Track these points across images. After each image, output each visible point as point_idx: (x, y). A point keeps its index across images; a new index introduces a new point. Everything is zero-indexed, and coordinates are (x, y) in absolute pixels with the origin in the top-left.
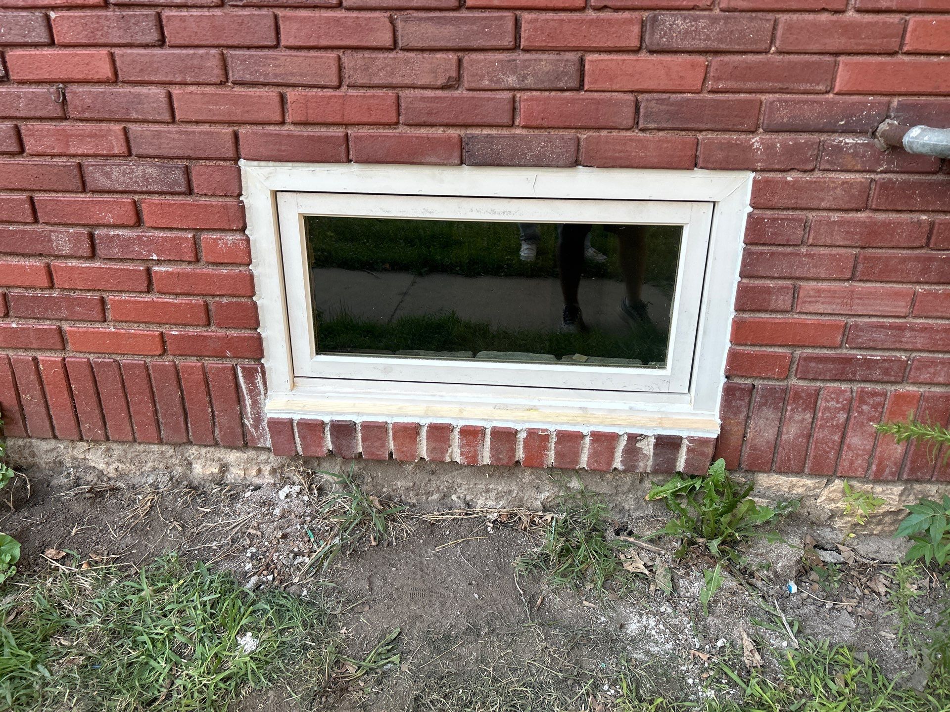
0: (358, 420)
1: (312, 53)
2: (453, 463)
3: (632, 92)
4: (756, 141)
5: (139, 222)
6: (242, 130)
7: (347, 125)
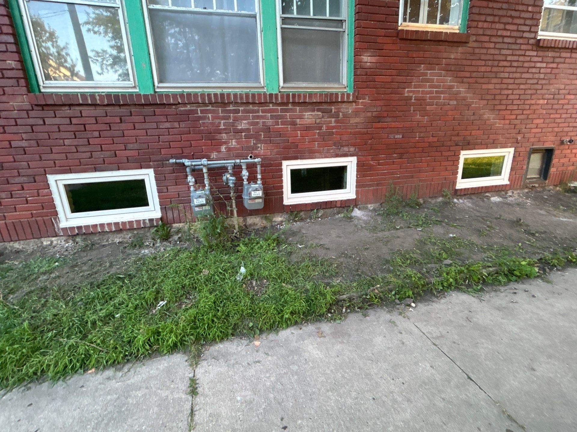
0: (83, 225)
1: (60, 154)
2: (107, 232)
3: (126, 157)
4: (151, 163)
5: (23, 189)
6: (46, 169)
7: (70, 166)
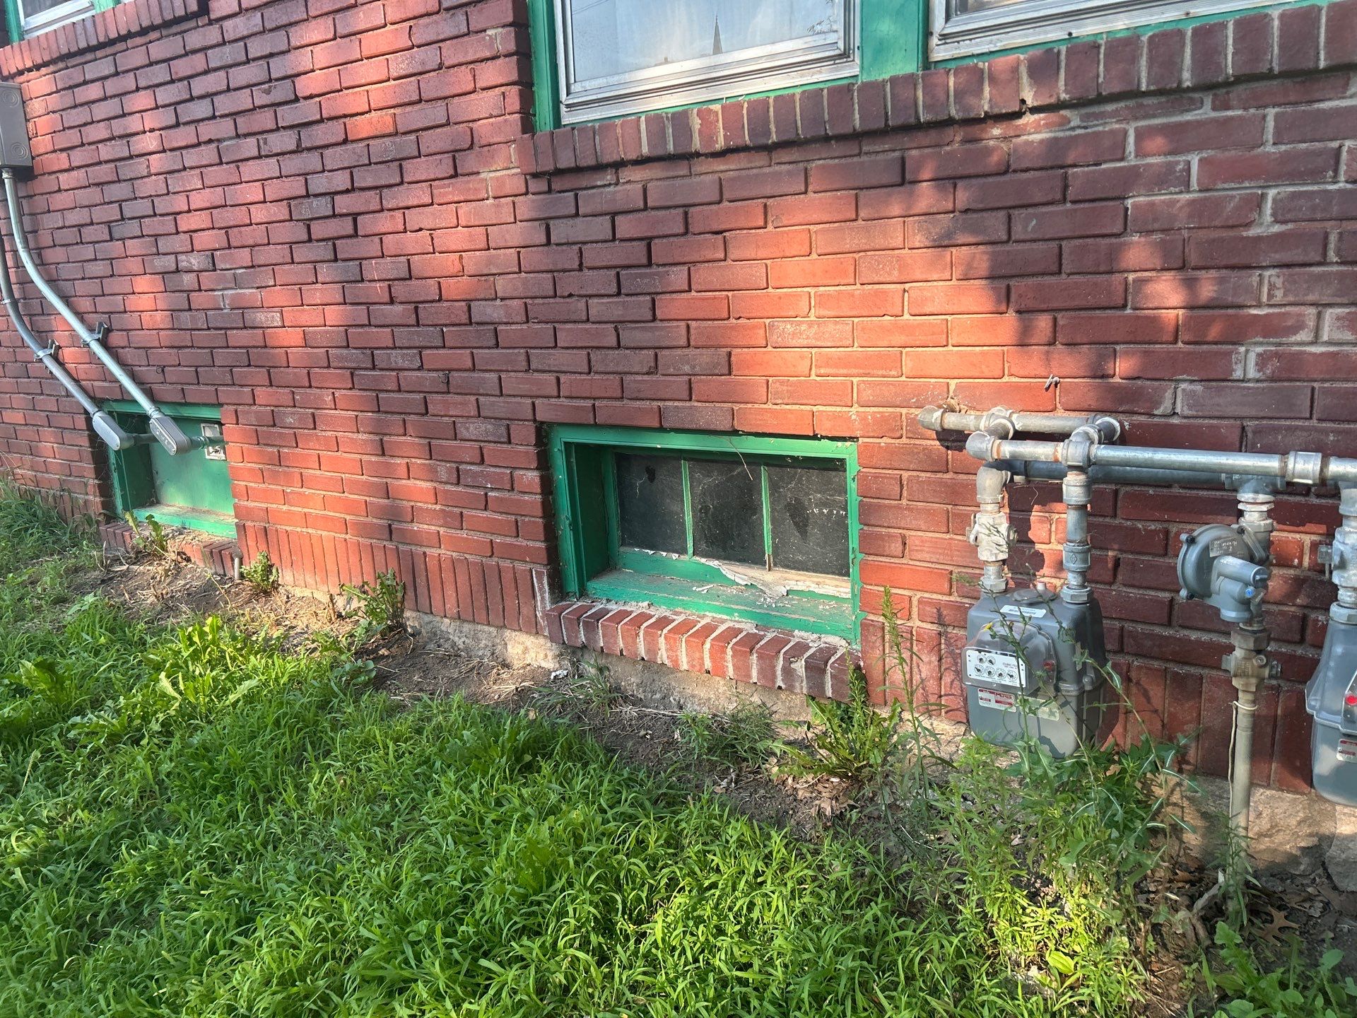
1: (575, 351)
5: (482, 461)
6: (537, 402)
7: (594, 399)
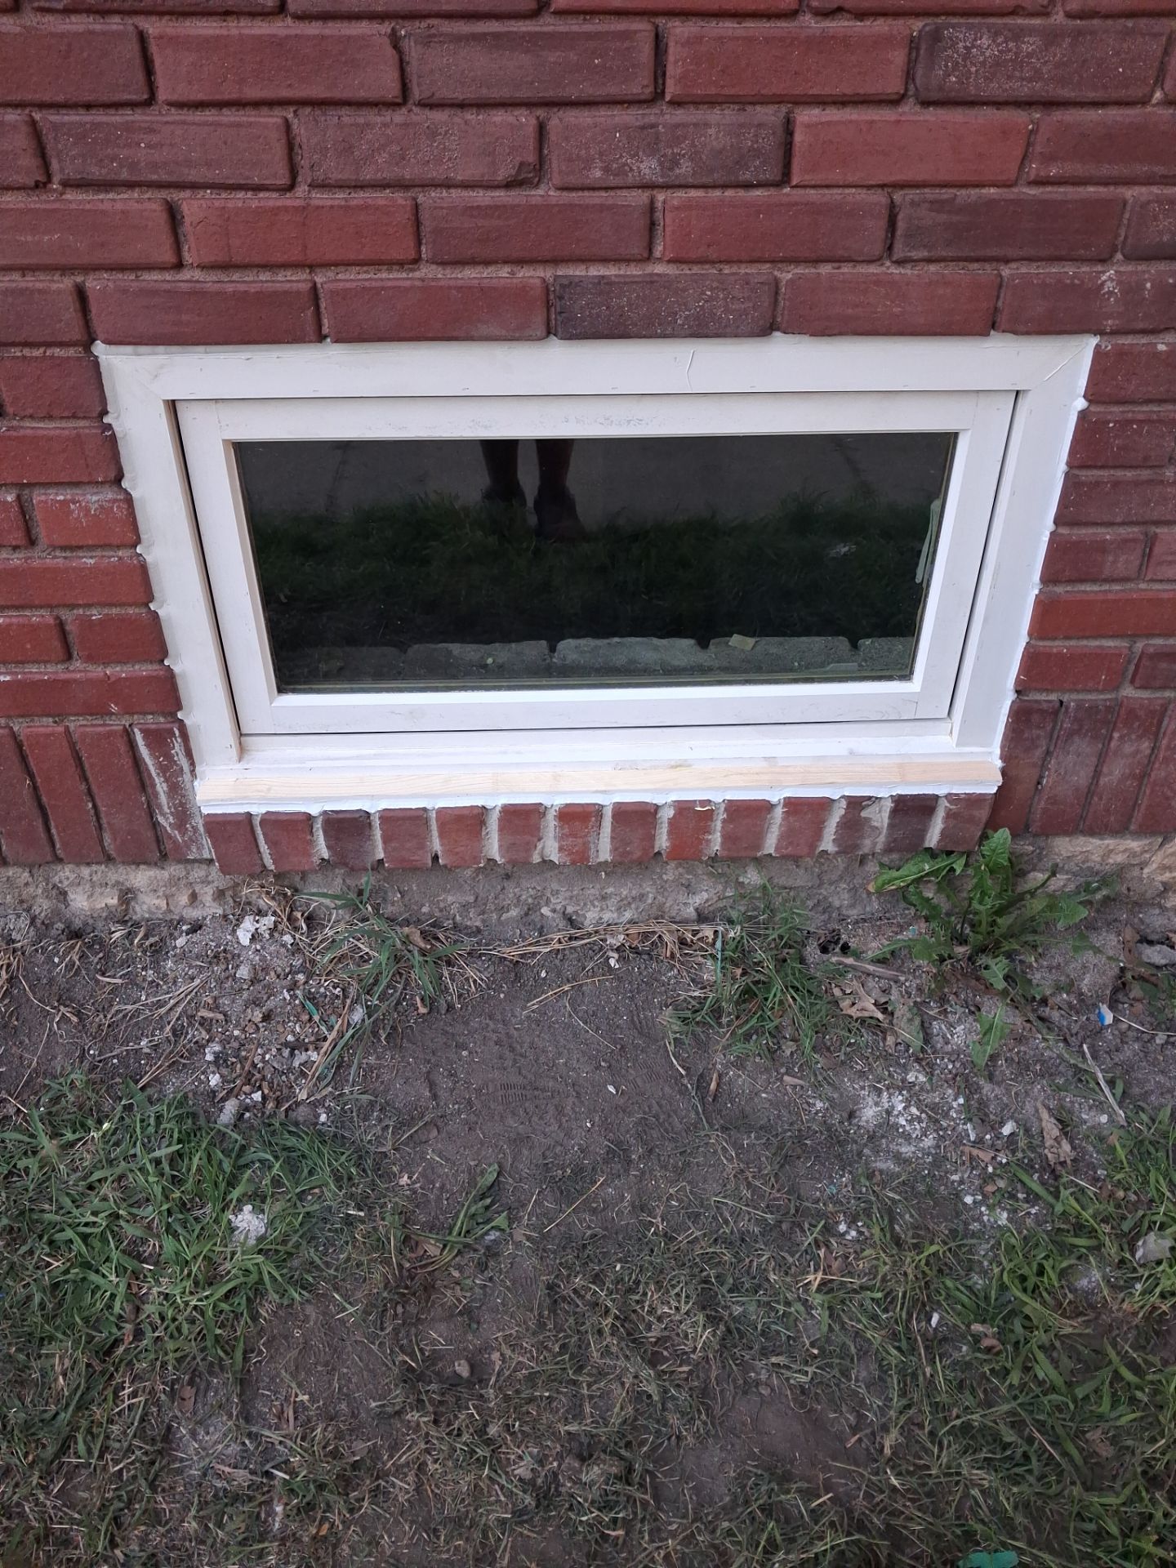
0: (373, 807)
1: (229, 116)
2: (547, 864)
3: (883, 186)
4: (1108, 276)
6: (94, 284)
7: (312, 267)
